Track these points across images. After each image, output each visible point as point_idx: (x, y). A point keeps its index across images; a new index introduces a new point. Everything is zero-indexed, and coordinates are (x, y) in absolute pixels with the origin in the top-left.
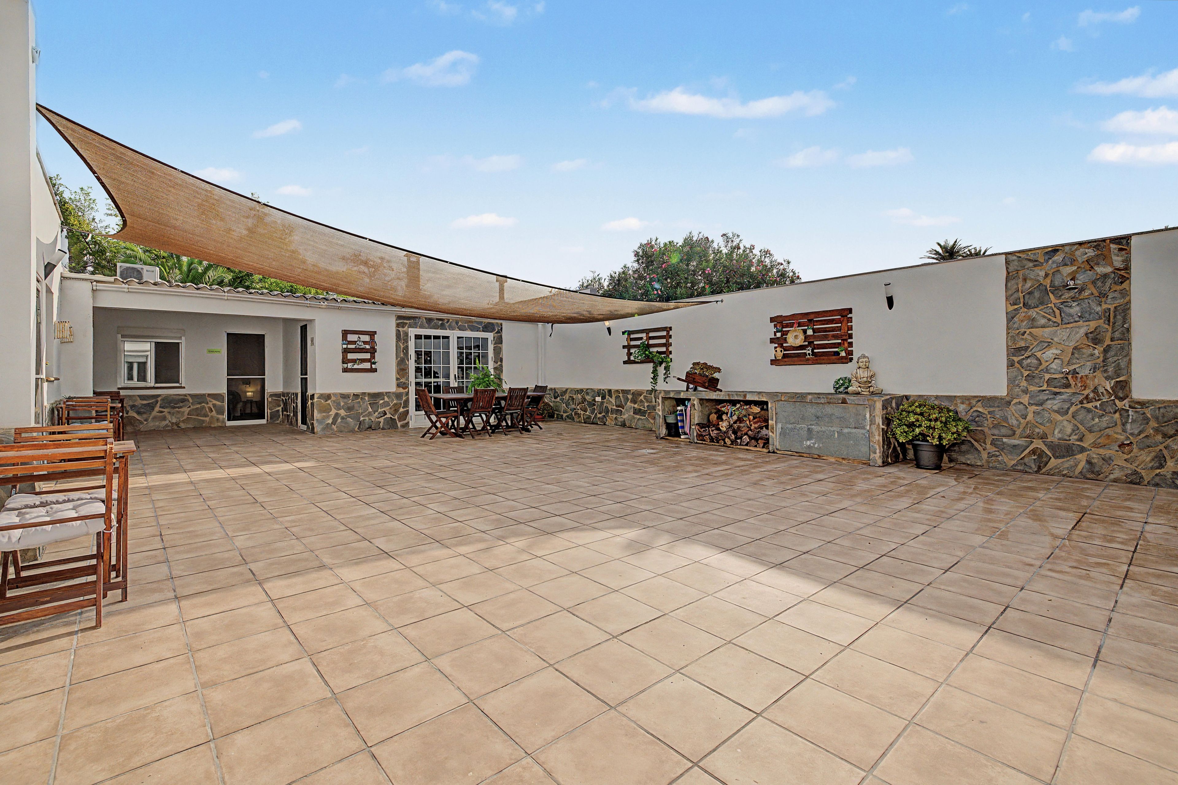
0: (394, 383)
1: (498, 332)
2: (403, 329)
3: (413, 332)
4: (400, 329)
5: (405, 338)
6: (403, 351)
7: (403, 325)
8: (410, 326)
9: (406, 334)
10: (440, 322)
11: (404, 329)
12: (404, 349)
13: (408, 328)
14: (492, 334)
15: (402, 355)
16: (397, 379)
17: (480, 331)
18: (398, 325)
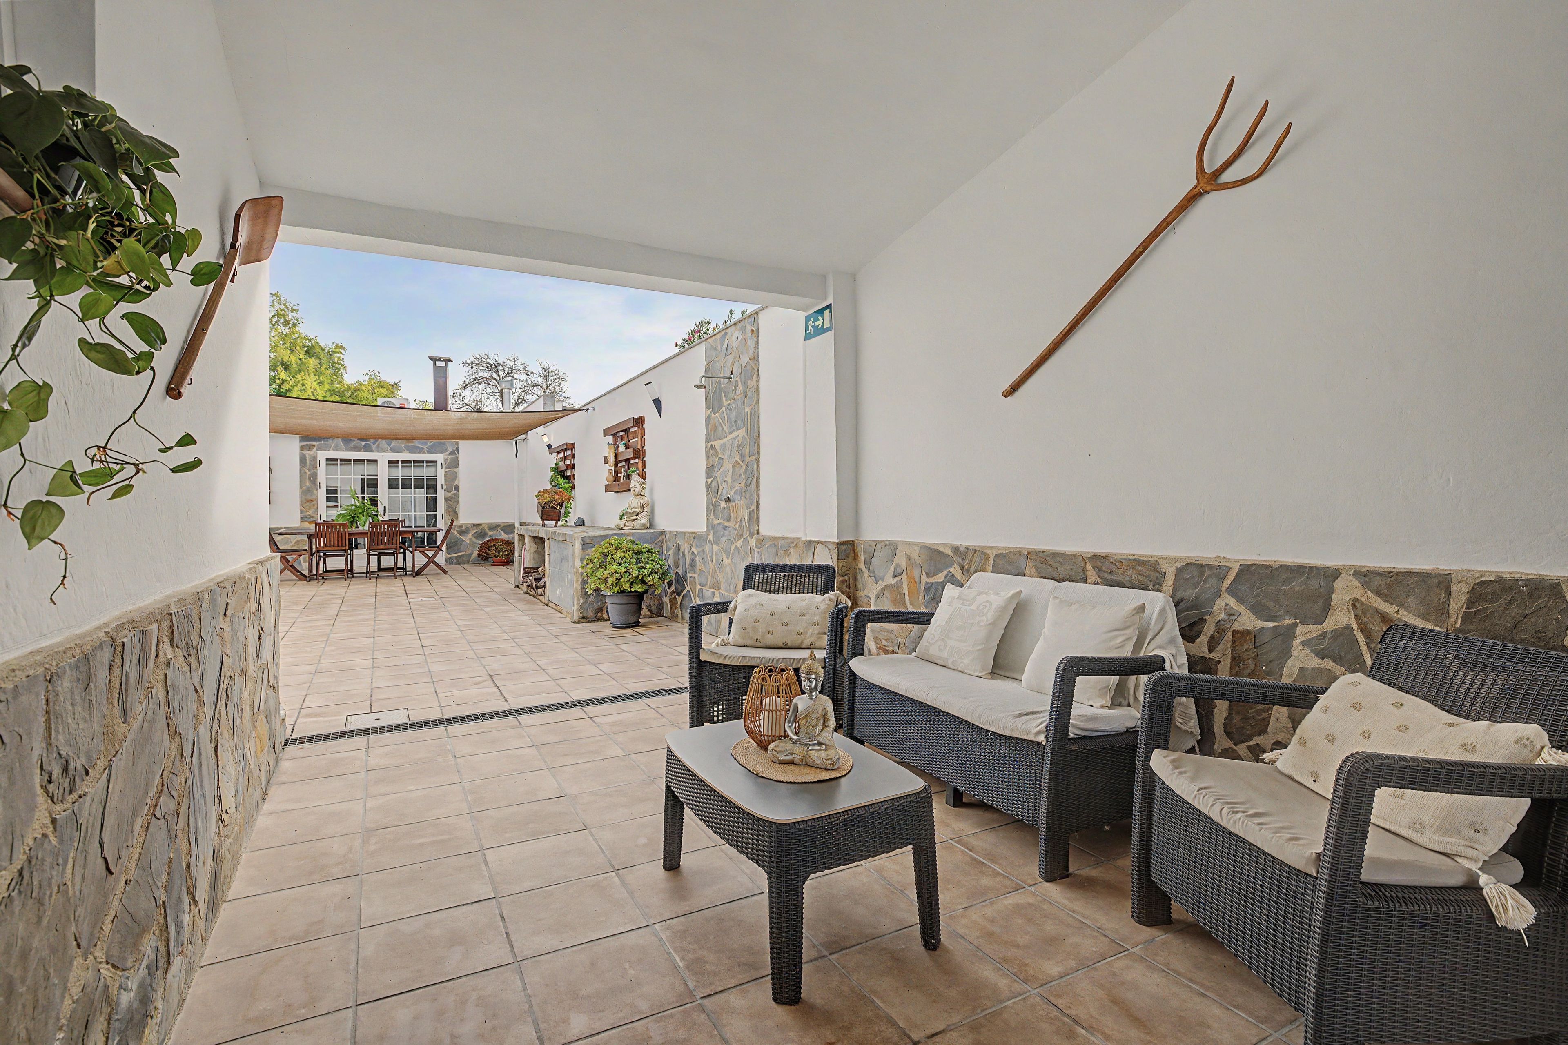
0: (298, 516)
1: (452, 453)
2: (309, 452)
3: (322, 456)
4: (306, 453)
5: (312, 463)
6: (309, 479)
7: (310, 448)
8: (319, 449)
9: (314, 458)
10: (363, 443)
11: (311, 452)
12: (310, 476)
13: (317, 450)
14: (442, 455)
15: (308, 484)
16: (301, 512)
17: (424, 453)
18: (302, 448)
